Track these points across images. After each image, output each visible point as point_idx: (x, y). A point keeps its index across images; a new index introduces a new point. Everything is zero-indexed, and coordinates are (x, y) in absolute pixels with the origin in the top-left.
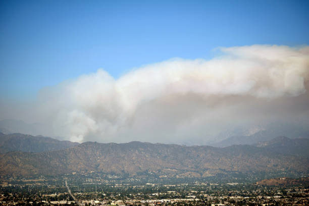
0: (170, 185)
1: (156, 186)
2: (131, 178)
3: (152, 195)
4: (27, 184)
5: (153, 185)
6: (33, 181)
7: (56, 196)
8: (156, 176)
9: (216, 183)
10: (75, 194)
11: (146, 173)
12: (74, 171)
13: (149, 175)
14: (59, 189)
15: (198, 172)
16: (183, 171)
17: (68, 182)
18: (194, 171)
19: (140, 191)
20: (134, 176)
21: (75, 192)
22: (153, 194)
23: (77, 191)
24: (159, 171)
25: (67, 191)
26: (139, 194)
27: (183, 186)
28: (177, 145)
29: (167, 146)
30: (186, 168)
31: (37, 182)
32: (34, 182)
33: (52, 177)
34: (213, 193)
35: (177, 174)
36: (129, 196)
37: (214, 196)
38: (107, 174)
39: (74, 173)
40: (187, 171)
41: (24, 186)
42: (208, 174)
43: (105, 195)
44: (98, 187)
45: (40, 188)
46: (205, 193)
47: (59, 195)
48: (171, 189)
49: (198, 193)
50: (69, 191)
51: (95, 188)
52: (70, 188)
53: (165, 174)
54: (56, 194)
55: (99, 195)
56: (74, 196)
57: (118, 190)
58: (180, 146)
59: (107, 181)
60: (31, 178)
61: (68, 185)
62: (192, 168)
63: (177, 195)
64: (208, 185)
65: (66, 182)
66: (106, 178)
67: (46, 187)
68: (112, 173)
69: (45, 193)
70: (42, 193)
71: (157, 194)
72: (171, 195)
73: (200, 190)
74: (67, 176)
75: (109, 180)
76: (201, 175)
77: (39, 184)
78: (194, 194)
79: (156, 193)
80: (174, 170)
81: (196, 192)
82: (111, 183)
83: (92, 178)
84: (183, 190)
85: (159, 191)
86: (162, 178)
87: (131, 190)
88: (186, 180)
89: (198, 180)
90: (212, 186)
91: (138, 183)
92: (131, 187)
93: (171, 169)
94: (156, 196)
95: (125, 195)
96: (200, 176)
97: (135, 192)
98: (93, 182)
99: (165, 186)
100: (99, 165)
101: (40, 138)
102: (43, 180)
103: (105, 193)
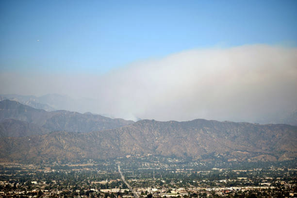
0: (241, 171)
1: (224, 171)
2: (195, 161)
3: (219, 182)
4: (73, 170)
5: (221, 170)
6: (81, 165)
7: (107, 184)
8: (223, 159)
9: (295, 168)
10: (130, 181)
11: (212, 156)
12: (128, 154)
13: (216, 158)
14: (110, 175)
15: (273, 155)
16: (256, 154)
17: (121, 167)
18: (269, 154)
19: (205, 177)
20: (199, 160)
21: (129, 178)
22: (221, 181)
23: (132, 178)
24: (228, 153)
25: (119, 177)
26: (204, 181)
27: (255, 171)
28: (248, 123)
29: (237, 125)
30: (259, 151)
31: (85, 167)
32: (81, 167)
33: (103, 161)
34: (291, 179)
35: (249, 157)
36: (192, 183)
37: (293, 183)
38: (167, 157)
39: (128, 156)
40: (261, 153)
41: (69, 172)
42: (285, 158)
43: (164, 181)
44: (156, 173)
45: (89, 174)
46: (281, 180)
47: (111, 182)
48: (242, 175)
49: (273, 180)
50: (123, 178)
51: (152, 173)
52: (123, 174)
53: (234, 157)
54: (107, 181)
55: (157, 182)
56: (128, 182)
57: (180, 176)
58: (252, 124)
59: (166, 166)
60: (78, 163)
61: (122, 171)
62: (266, 150)
63: (248, 182)
64: (286, 170)
65: (119, 167)
66: (165, 162)
67: (96, 172)
68: (173, 156)
69: (94, 180)
70: (91, 181)
71: (225, 181)
72: (241, 182)
73: (276, 177)
74: (120, 160)
75: (169, 164)
76: (278, 159)
77: (88, 169)
78: (269, 181)
79: (224, 179)
80: (245, 153)
81: (271, 178)
82: (171, 168)
83: (148, 161)
84: (256, 176)
85: (228, 178)
86: (232, 162)
87: (194, 176)
88: (259, 164)
89: (274, 164)
90: (290, 172)
91: (203, 168)
92: (194, 172)
93: (241, 151)
94: (224, 183)
95: (188, 182)
96: (276, 160)
97: (199, 178)
98: (151, 166)
99: (235, 171)
100: (157, 147)
101: (89, 115)
102: (92, 165)
103: (165, 180)
